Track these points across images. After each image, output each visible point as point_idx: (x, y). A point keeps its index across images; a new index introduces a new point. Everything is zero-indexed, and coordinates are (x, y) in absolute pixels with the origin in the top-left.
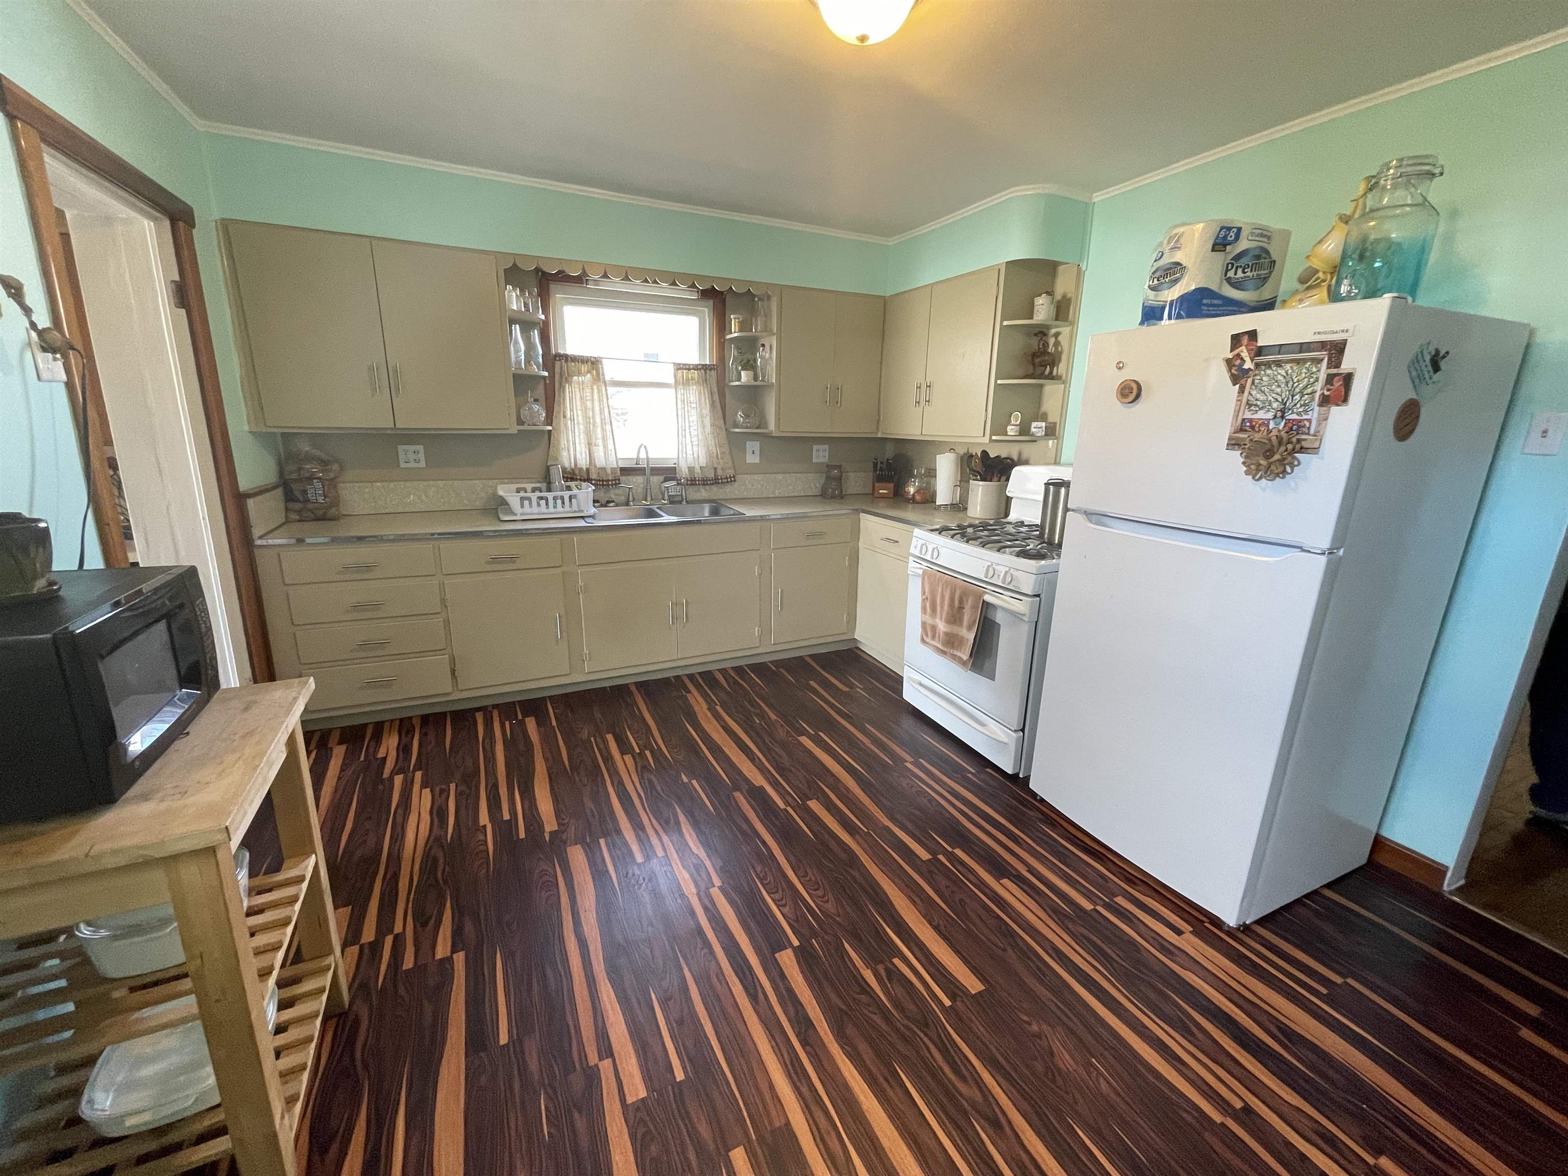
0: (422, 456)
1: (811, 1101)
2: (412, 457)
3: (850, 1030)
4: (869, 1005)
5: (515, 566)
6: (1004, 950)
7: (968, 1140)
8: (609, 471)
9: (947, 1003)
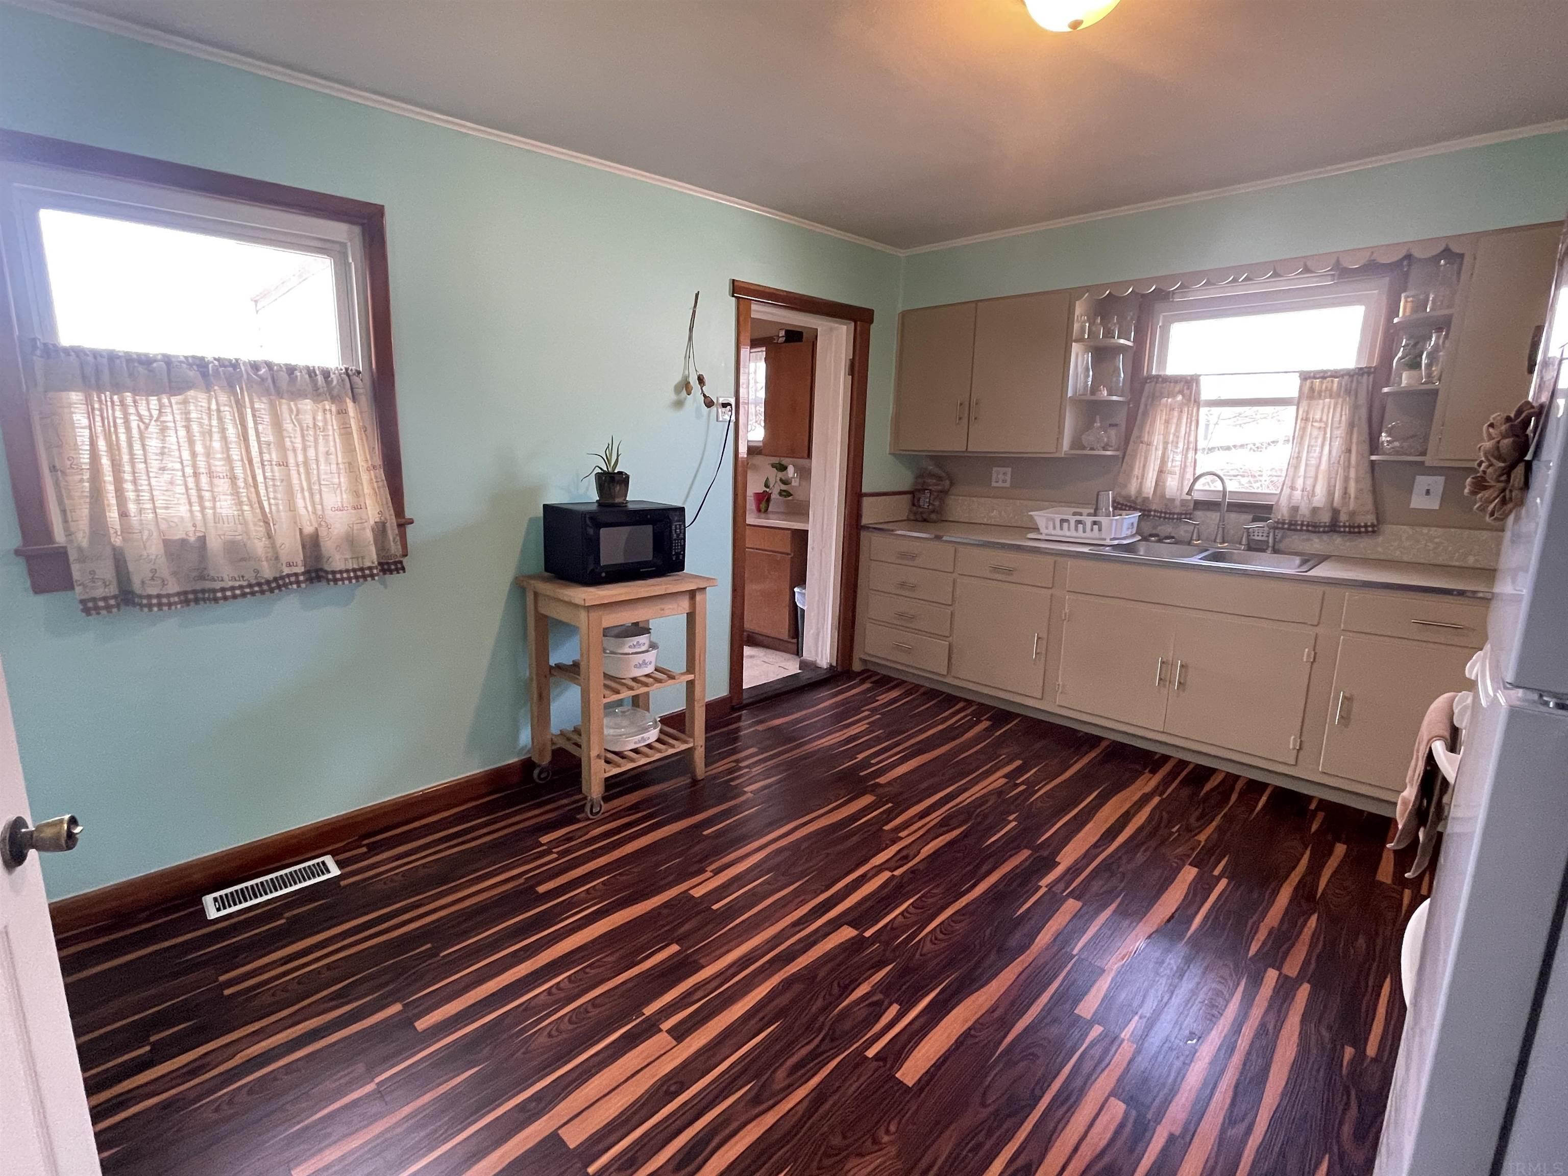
0: (1008, 478)
1: (724, 975)
2: (1001, 476)
3: (798, 987)
4: (830, 995)
5: (1010, 578)
6: (983, 1105)
7: (733, 1082)
8: (1178, 503)
9: (870, 1053)
